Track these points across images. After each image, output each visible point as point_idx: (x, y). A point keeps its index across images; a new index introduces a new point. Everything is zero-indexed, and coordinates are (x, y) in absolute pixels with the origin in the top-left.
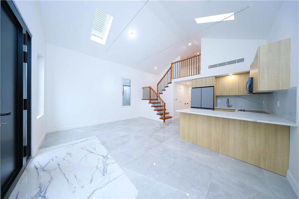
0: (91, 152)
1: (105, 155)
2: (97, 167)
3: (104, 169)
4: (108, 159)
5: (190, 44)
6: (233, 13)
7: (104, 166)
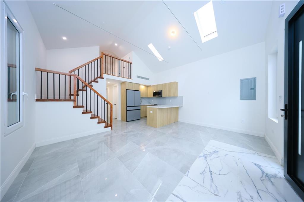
0: (211, 172)
1: (204, 158)
2: (218, 157)
3: (214, 153)
4: (205, 155)
5: (116, 45)
6: (163, 59)
7: (213, 154)
